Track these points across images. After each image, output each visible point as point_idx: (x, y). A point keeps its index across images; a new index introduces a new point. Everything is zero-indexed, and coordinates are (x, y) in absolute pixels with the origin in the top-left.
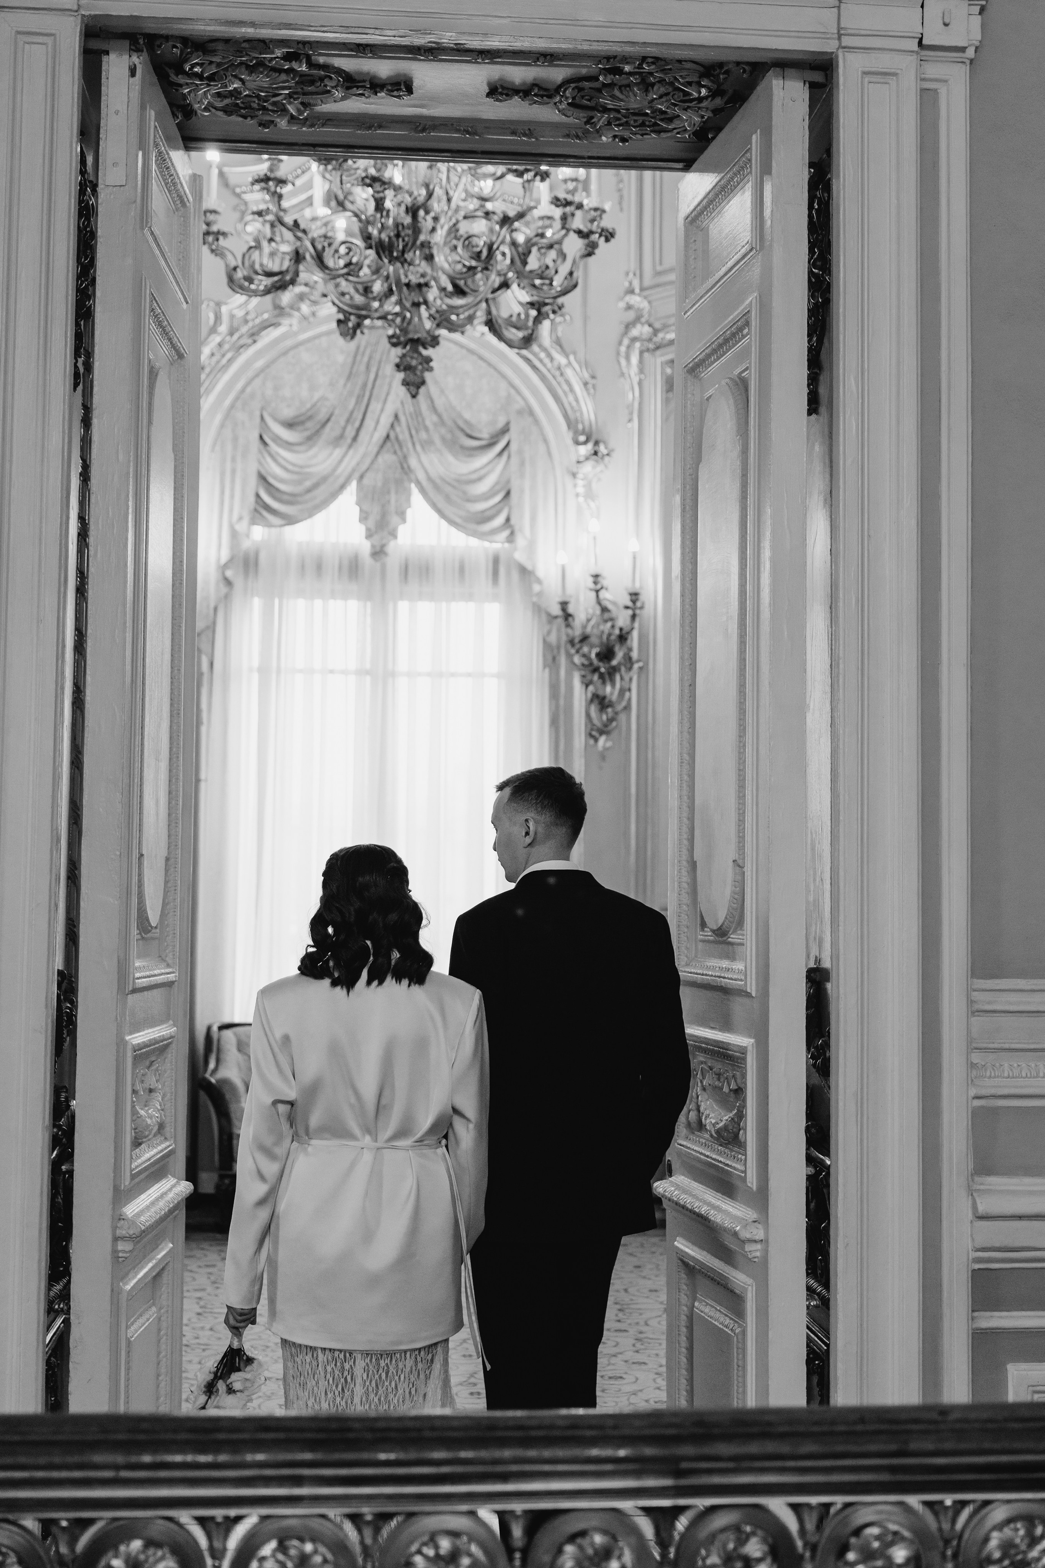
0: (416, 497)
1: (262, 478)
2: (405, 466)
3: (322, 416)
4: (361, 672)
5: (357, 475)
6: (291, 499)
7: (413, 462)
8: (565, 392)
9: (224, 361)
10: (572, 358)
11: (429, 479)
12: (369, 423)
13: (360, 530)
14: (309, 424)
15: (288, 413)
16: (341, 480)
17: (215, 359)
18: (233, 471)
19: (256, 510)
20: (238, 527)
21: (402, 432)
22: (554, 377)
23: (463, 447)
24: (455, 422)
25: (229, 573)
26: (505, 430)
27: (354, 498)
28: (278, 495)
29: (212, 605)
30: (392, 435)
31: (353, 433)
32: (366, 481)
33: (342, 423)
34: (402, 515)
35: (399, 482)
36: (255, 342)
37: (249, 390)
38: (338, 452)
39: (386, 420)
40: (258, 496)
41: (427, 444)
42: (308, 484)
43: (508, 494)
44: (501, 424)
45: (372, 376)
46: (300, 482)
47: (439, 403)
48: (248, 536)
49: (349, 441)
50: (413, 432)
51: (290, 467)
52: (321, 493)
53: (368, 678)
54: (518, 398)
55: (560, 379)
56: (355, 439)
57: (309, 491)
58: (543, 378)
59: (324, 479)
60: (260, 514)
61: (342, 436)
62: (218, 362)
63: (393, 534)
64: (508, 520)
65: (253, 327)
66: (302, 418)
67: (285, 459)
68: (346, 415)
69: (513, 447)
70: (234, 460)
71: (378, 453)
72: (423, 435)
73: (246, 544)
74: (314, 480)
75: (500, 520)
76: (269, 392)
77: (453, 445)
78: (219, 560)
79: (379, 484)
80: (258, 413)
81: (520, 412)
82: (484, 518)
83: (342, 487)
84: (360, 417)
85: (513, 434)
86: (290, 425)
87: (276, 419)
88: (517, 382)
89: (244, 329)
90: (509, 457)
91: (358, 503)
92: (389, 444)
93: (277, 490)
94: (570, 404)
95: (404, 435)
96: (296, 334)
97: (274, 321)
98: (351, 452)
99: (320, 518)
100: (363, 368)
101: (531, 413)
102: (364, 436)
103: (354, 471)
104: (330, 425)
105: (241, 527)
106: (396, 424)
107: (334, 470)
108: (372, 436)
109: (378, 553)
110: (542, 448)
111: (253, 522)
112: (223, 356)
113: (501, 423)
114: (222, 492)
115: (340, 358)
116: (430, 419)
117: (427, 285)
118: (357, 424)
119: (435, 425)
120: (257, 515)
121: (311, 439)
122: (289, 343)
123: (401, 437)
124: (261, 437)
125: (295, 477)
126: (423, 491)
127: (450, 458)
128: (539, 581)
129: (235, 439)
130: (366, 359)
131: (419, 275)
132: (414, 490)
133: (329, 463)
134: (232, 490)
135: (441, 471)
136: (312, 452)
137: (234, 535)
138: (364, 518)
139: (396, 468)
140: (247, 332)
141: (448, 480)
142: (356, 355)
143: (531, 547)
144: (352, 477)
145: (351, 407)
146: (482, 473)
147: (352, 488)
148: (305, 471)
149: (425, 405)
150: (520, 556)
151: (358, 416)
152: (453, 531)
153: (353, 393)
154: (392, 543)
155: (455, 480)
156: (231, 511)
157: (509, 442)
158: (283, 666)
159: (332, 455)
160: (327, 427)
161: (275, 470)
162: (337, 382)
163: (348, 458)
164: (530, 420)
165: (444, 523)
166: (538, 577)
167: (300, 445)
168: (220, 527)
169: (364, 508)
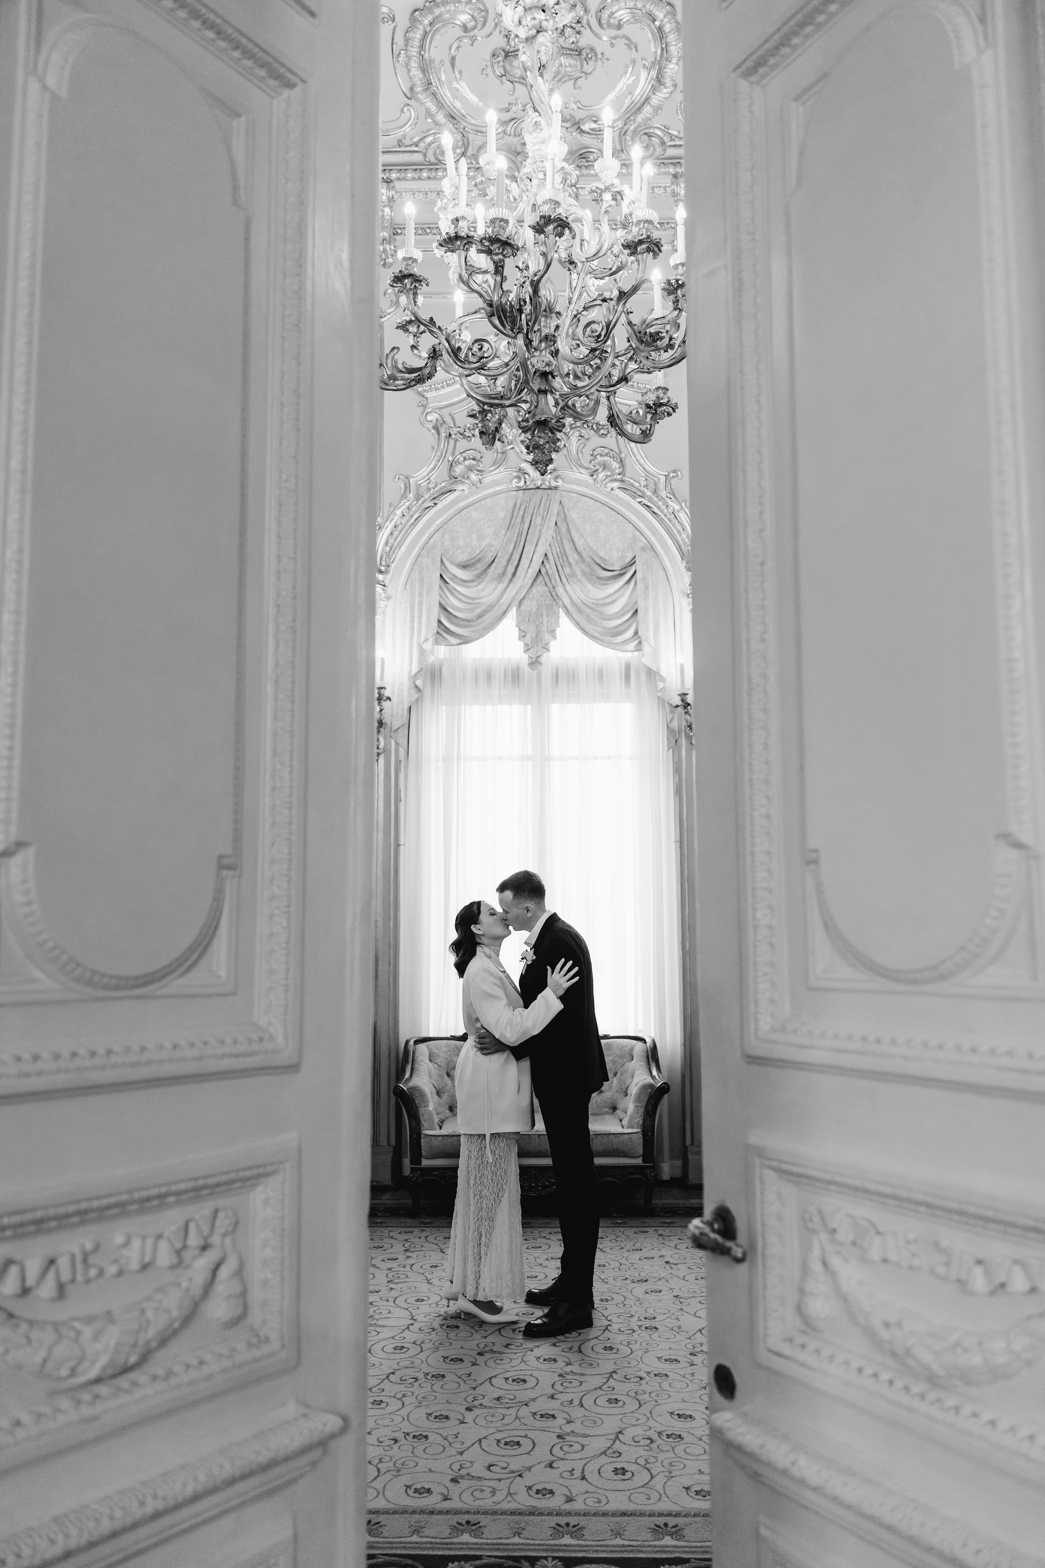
0: (564, 619)
1: (443, 608)
2: (554, 594)
3: (489, 559)
4: (524, 758)
5: (516, 603)
6: (466, 623)
7: (560, 590)
8: (679, 532)
9: (412, 521)
10: (683, 504)
11: (574, 604)
12: (525, 561)
13: (520, 645)
14: (479, 566)
15: (462, 558)
16: (504, 607)
17: (405, 519)
18: (421, 604)
19: (438, 633)
20: (424, 646)
21: (551, 568)
22: (670, 520)
23: (598, 578)
24: (593, 559)
25: (419, 683)
26: (632, 563)
27: (514, 622)
28: (455, 621)
29: (406, 707)
30: (543, 571)
31: (513, 570)
32: (523, 608)
33: (504, 563)
34: (553, 633)
35: (549, 607)
36: (435, 504)
37: (431, 541)
38: (501, 587)
39: (538, 559)
40: (439, 622)
41: (571, 577)
42: (478, 611)
43: (636, 612)
44: (628, 559)
45: (527, 526)
46: (472, 610)
47: (580, 544)
48: (432, 653)
49: (510, 576)
50: (560, 568)
51: (464, 599)
52: (488, 618)
53: (530, 763)
54: (642, 538)
55: (675, 521)
56: (514, 575)
57: (479, 617)
58: (661, 522)
59: (491, 607)
60: (443, 636)
61: (504, 574)
62: (408, 521)
63: (546, 648)
64: (636, 633)
65: (434, 494)
66: (473, 561)
67: (459, 593)
68: (507, 557)
69: (639, 575)
70: (420, 594)
71: (532, 584)
72: (567, 570)
73: (431, 659)
74: (482, 608)
75: (630, 633)
76: (447, 543)
77: (591, 577)
78: (410, 672)
79: (534, 609)
80: (440, 559)
81: (643, 549)
82: (616, 632)
83: (505, 613)
84: (518, 558)
85: (638, 566)
86: (464, 566)
87: (453, 563)
88: (641, 526)
89: (426, 496)
90: (636, 584)
91: (518, 626)
92: (541, 578)
93: (455, 616)
94: (683, 540)
95: (552, 570)
96: (467, 497)
97: (450, 488)
98: (511, 585)
99: (489, 637)
100: (519, 520)
101: (653, 548)
102: (521, 572)
103: (513, 598)
104: (494, 564)
105: (428, 646)
106: (545, 562)
107: (499, 600)
108: (527, 573)
109: (535, 663)
110: (662, 575)
111: (437, 642)
112: (412, 516)
114: (413, 621)
115: (502, 514)
116: (573, 557)
117: (551, 373)
118: (515, 563)
119: (577, 561)
120: (439, 636)
121: (480, 576)
122: (462, 504)
123: (550, 572)
124: (441, 576)
125: (469, 607)
126: (568, 612)
127: (590, 587)
128: (663, 679)
129: (421, 580)
130: (521, 513)
131: (544, 363)
132: (562, 613)
133: (494, 595)
134: (420, 618)
135: (583, 597)
136: (481, 586)
137: (422, 652)
138: (522, 636)
139: (547, 596)
140: (430, 497)
141: (588, 604)
142: (513, 511)
143: (656, 653)
144: (513, 604)
145: (510, 551)
146: (615, 597)
147: (513, 613)
148: (477, 601)
149: (568, 546)
150: (647, 661)
151: (516, 557)
152: (593, 644)
153: (512, 540)
154: (545, 655)
155: (593, 604)
156: (419, 634)
157: (635, 572)
158: (462, 755)
159: (496, 588)
160: (493, 567)
161: (453, 602)
162: (499, 532)
163: (509, 590)
164: (652, 553)
165: (586, 638)
166: (662, 676)
167: (472, 581)
168: (411, 647)
169: (522, 628)
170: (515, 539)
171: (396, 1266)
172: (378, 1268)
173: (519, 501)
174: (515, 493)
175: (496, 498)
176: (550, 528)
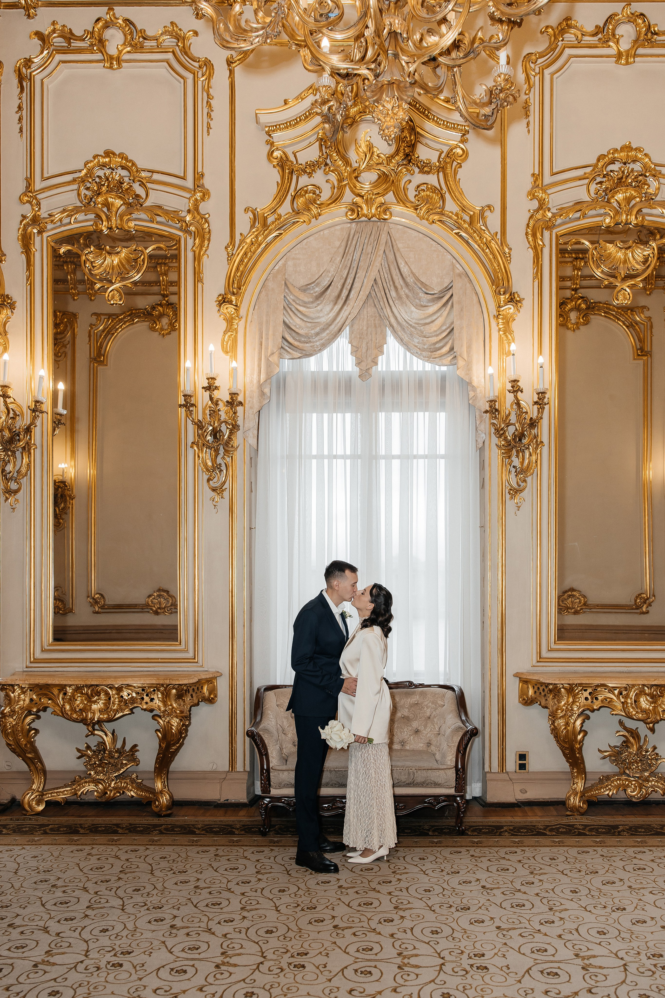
0: (390, 337)
3: (326, 283)
4: (354, 457)
6: (307, 339)
7: (387, 311)
9: (260, 249)
11: (398, 323)
13: (352, 360)
14: (318, 287)
15: (303, 281)
16: (338, 327)
18: (268, 322)
19: (282, 348)
24: (416, 285)
25: (266, 390)
26: (450, 287)
27: (347, 339)
29: (256, 411)
30: (373, 294)
32: (356, 326)
33: (340, 287)
34: (380, 349)
36: (281, 234)
37: (277, 267)
38: (337, 308)
40: (284, 338)
41: (397, 300)
42: (317, 329)
43: (452, 331)
44: (447, 283)
47: (405, 271)
48: (277, 365)
49: (344, 298)
50: (387, 291)
51: (305, 318)
52: (326, 335)
53: (359, 460)
54: (458, 266)
55: (487, 251)
57: (319, 334)
60: (286, 350)
61: (339, 296)
62: (257, 248)
63: (375, 362)
64: (452, 349)
65: (280, 224)
66: (312, 285)
67: (300, 312)
68: (343, 281)
69: (456, 298)
70: (267, 314)
71: (363, 306)
73: (277, 370)
74: (322, 326)
75: (446, 349)
76: (290, 269)
77: (414, 299)
78: (259, 381)
79: (365, 327)
80: (284, 281)
83: (340, 330)
88: (457, 255)
89: (272, 227)
90: (452, 306)
91: (350, 342)
95: (380, 293)
96: (308, 228)
98: (345, 307)
100: (352, 248)
101: (467, 276)
103: (347, 318)
106: (375, 285)
107: (334, 320)
108: (358, 297)
109: (365, 375)
110: (474, 299)
111: (281, 356)
114: (261, 337)
115: (337, 244)
116: (399, 283)
118: (349, 287)
120: (283, 351)
121: (317, 300)
122: (304, 235)
123: (378, 295)
124: (285, 298)
125: (309, 325)
127: (413, 308)
128: (474, 389)
129: (268, 302)
130: (354, 242)
132: (389, 332)
133: (330, 315)
134: (267, 334)
135: (406, 317)
136: (319, 308)
137: (269, 365)
138: (354, 351)
139: (376, 316)
140: (275, 227)
141: (411, 323)
142: (348, 241)
143: (468, 368)
144: (347, 323)
145: (345, 276)
146: (434, 318)
148: (316, 321)
149: (395, 272)
150: (460, 373)
151: (350, 281)
152: (414, 358)
153: (346, 266)
154: (374, 368)
155: (416, 323)
156: (267, 348)
157: (452, 295)
158: (303, 453)
159: (332, 309)
160: (329, 291)
161: (296, 322)
162: (335, 259)
163: (343, 311)
164: (466, 280)
166: (473, 386)
167: (312, 302)
168: (260, 359)
169: (354, 344)
170: (349, 265)
171: (248, 890)
172: (233, 892)
173: (352, 232)
174: (349, 225)
175: (332, 229)
176: (379, 256)
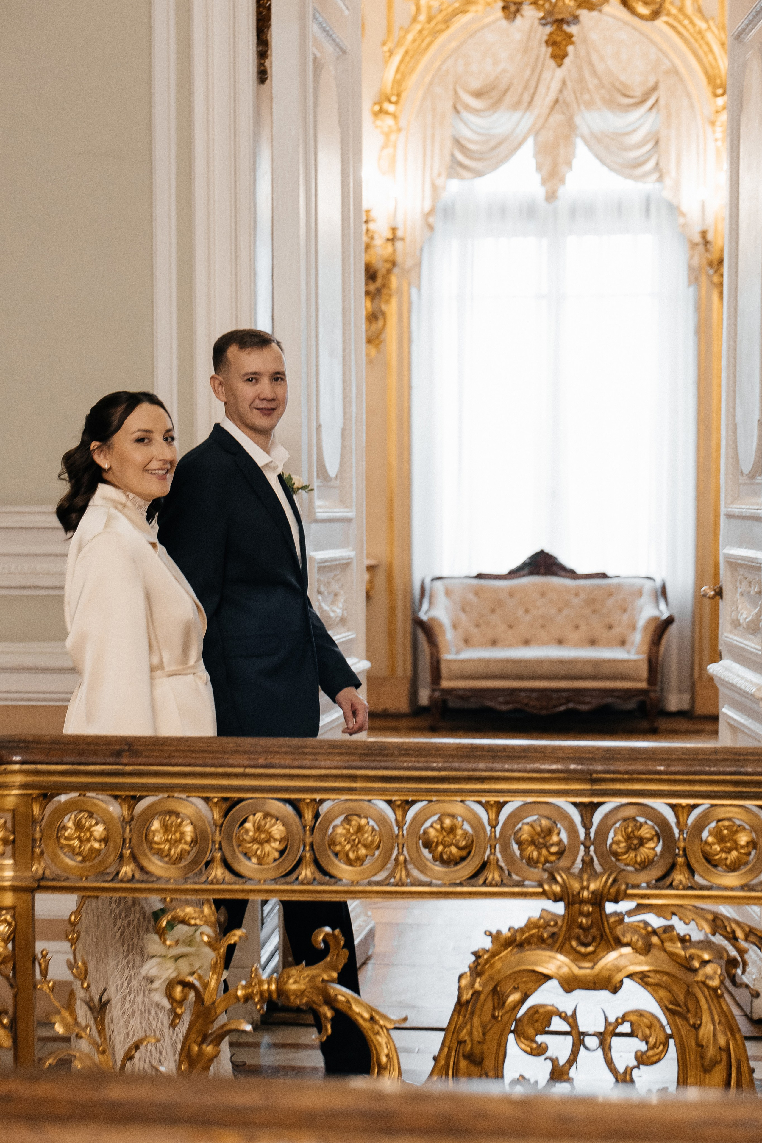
0: (581, 148)
1: (455, 138)
2: (572, 123)
5: (534, 131)
7: (578, 120)
8: (705, 53)
12: (542, 89)
13: (536, 178)
14: (493, 93)
15: (476, 84)
16: (520, 138)
18: (433, 136)
20: (436, 181)
21: (569, 95)
22: (696, 40)
23: (619, 105)
24: (613, 84)
26: (654, 88)
27: (531, 151)
28: (469, 154)
30: (561, 98)
31: (529, 98)
32: (540, 137)
33: (520, 91)
34: (569, 164)
35: (566, 139)
36: (448, 27)
37: (444, 67)
38: (517, 115)
39: (554, 87)
41: (590, 105)
42: (492, 142)
43: (657, 142)
46: (488, 141)
47: (600, 67)
49: (526, 105)
50: (578, 95)
52: (501, 151)
56: (530, 103)
57: (492, 149)
59: (506, 138)
61: (519, 102)
62: (419, 48)
63: (562, 181)
64: (658, 164)
66: (487, 89)
68: (523, 83)
69: (662, 102)
70: (433, 126)
72: (585, 97)
74: (497, 140)
75: (650, 165)
76: (460, 69)
77: (612, 104)
78: (423, 209)
79: (551, 140)
80: (454, 87)
81: (667, 73)
82: (637, 164)
84: (534, 85)
85: (661, 91)
86: (478, 94)
87: (465, 91)
88: (664, 47)
89: (438, 17)
90: (658, 111)
91: (535, 155)
92: (559, 105)
93: (466, 148)
94: (709, 62)
95: (571, 97)
96: (481, 18)
100: (536, 43)
101: (676, 72)
102: (537, 101)
104: (510, 92)
105: (441, 181)
106: (564, 89)
107: (514, 130)
108: (544, 100)
109: (551, 197)
110: (686, 101)
112: (423, 41)
113: (651, 83)
114: (425, 155)
116: (592, 82)
118: (532, 91)
119: (595, 90)
121: (495, 106)
122: (475, 26)
124: (454, 107)
125: (483, 138)
126: (587, 143)
127: (609, 115)
128: (684, 215)
132: (580, 145)
133: (509, 124)
134: (433, 151)
135: (602, 127)
136: (495, 117)
138: (539, 167)
139: (564, 125)
140: (442, 18)
141: (609, 133)
143: (676, 188)
145: (527, 77)
146: (637, 125)
147: (529, 144)
149: (587, 71)
150: (668, 194)
152: (613, 175)
153: (528, 64)
154: (561, 188)
155: (614, 133)
157: (658, 98)
159: (511, 117)
163: (524, 119)
165: (605, 169)
166: (682, 212)
167: (487, 110)
168: (424, 183)
169: (539, 158)
170: (531, 63)
